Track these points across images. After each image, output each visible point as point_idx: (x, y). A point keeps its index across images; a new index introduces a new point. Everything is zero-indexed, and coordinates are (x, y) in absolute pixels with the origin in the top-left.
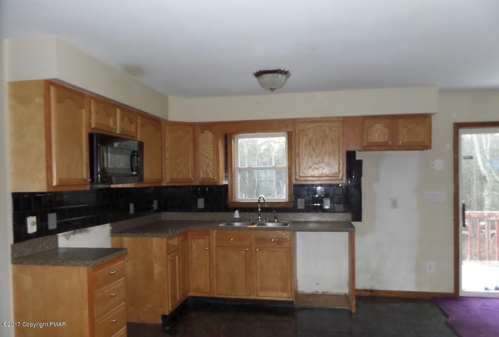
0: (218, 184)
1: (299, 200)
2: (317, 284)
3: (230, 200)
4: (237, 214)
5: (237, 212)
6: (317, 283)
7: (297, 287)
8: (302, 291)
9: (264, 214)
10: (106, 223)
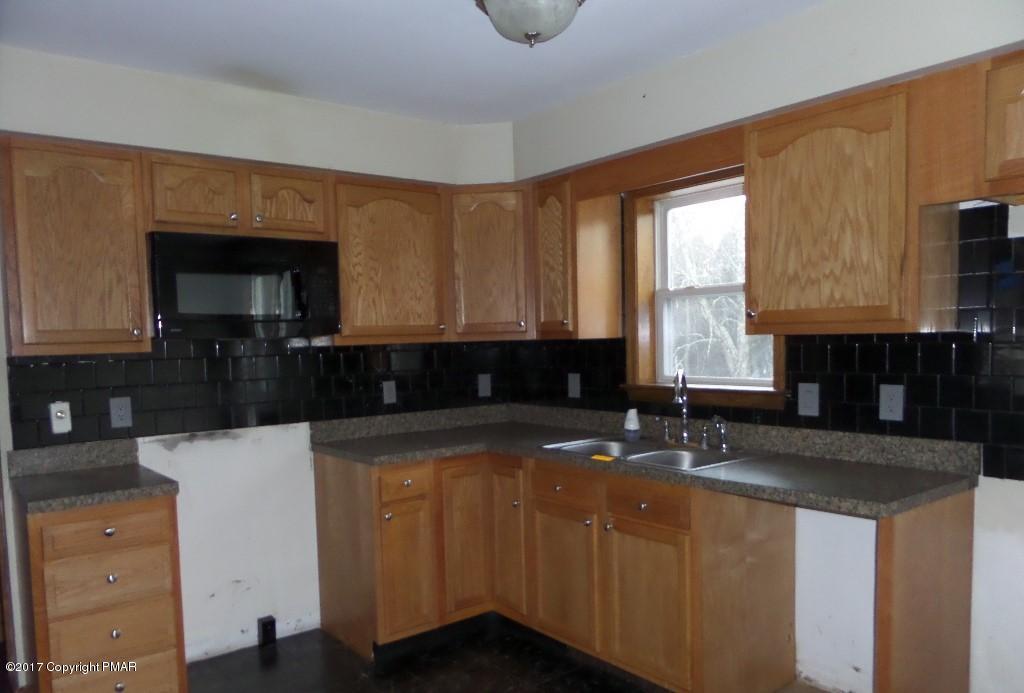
0: (574, 337)
1: (803, 387)
2: (857, 670)
3: (629, 381)
4: (632, 421)
5: (632, 413)
6: (857, 665)
7: (795, 661)
8: (806, 678)
9: (699, 423)
10: (298, 420)
